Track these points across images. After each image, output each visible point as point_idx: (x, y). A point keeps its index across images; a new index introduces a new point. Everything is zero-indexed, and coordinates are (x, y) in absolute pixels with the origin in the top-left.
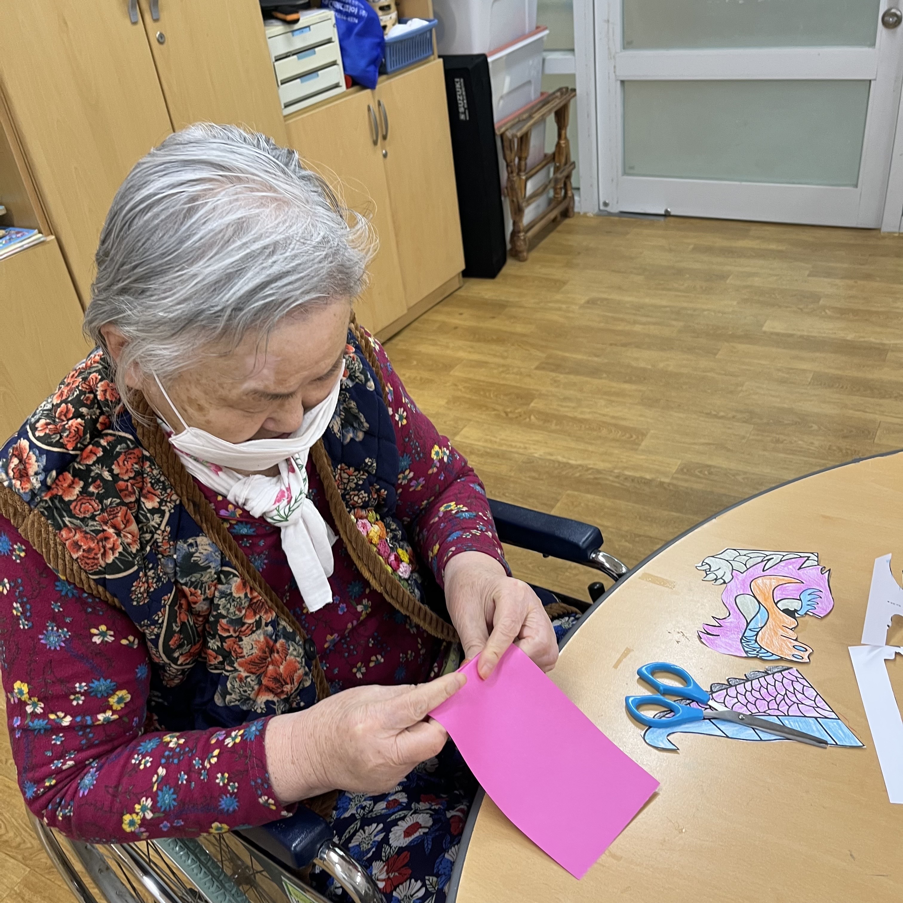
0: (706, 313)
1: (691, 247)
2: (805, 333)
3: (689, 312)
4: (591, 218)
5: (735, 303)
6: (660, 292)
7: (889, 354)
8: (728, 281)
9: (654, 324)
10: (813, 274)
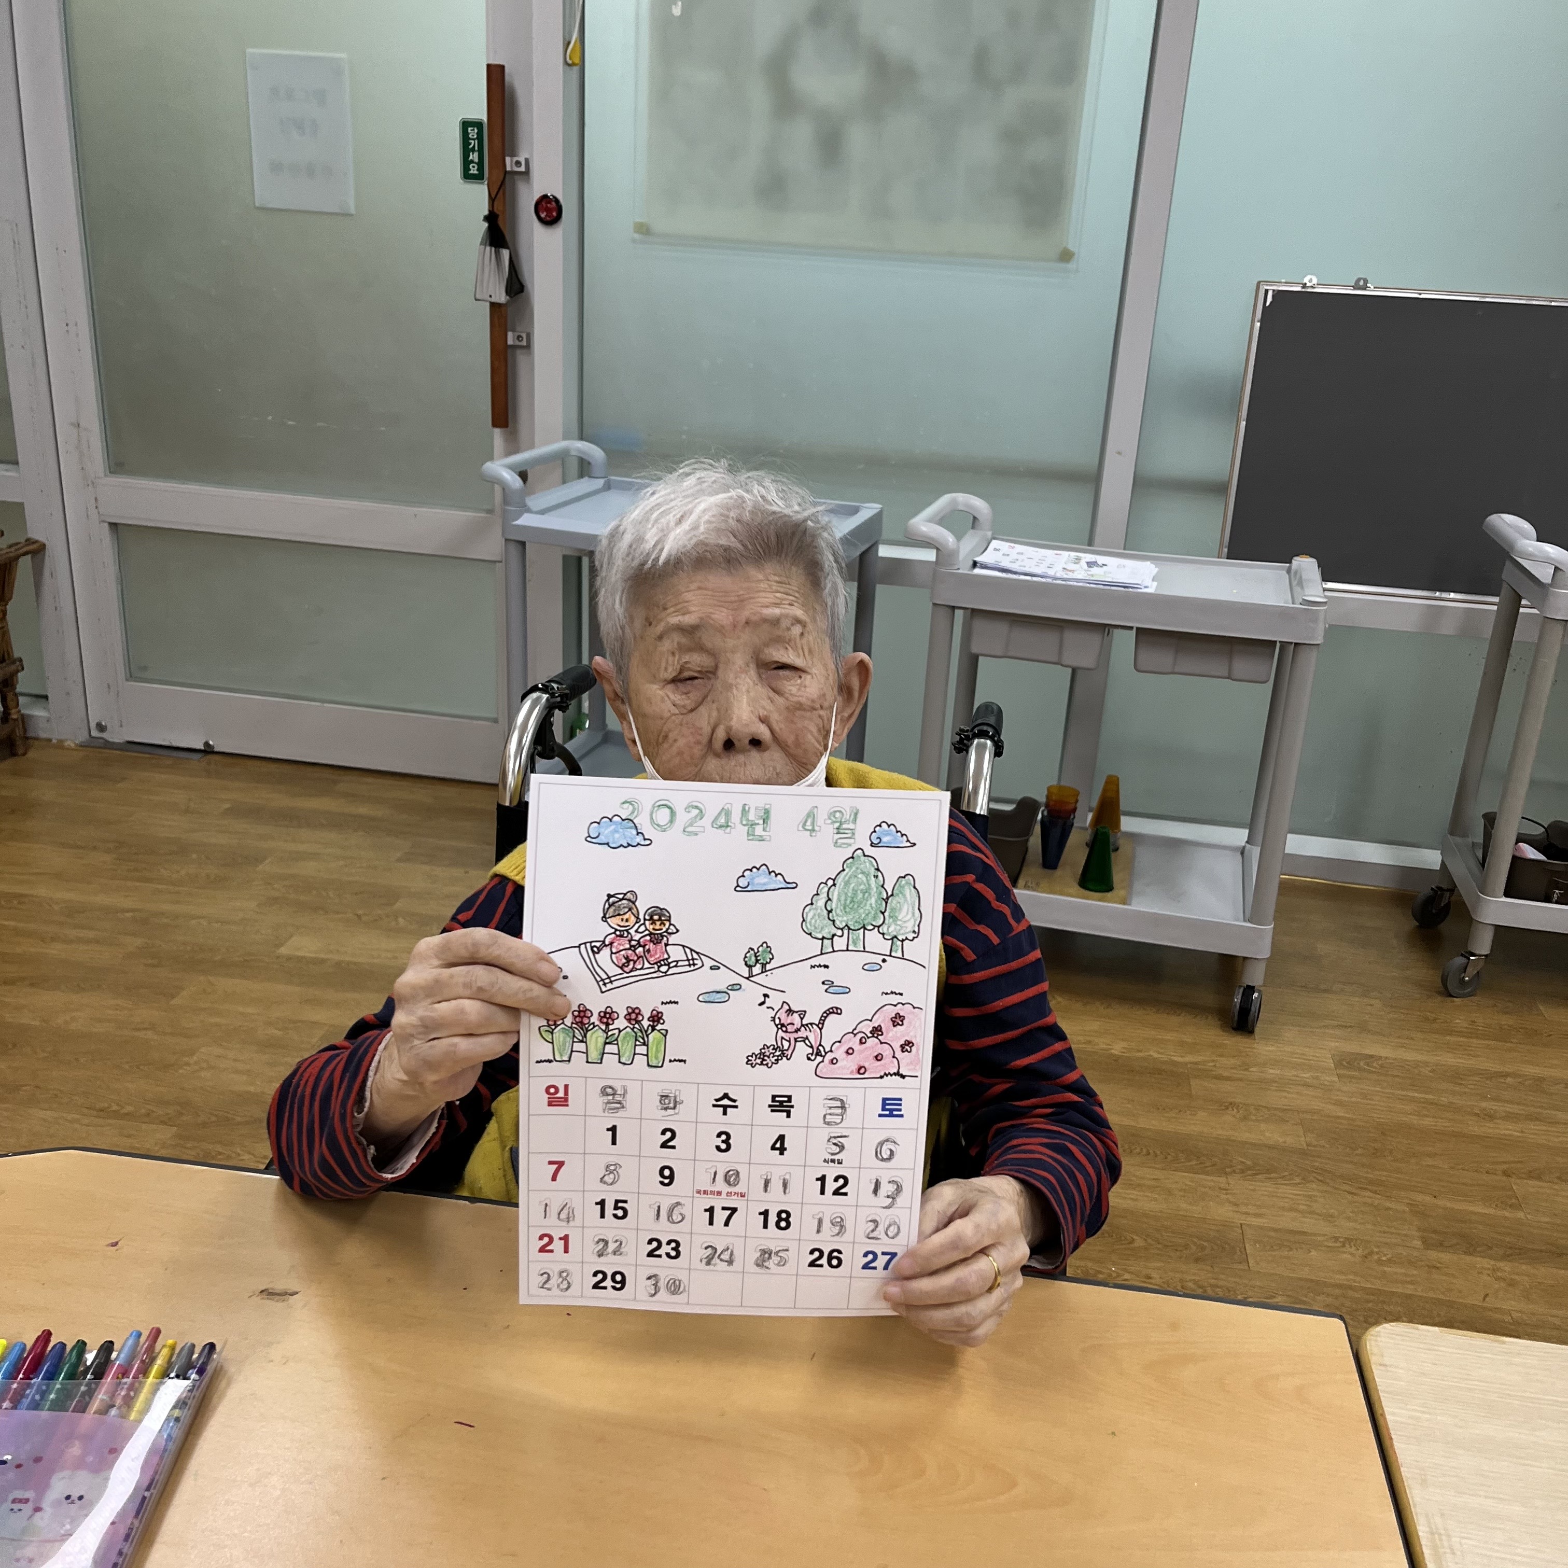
0: (194, 922)
1: (227, 806)
2: (347, 958)
3: (165, 921)
4: (70, 749)
5: (253, 904)
6: (129, 883)
8: (260, 868)
9: (88, 941)
10: (407, 858)
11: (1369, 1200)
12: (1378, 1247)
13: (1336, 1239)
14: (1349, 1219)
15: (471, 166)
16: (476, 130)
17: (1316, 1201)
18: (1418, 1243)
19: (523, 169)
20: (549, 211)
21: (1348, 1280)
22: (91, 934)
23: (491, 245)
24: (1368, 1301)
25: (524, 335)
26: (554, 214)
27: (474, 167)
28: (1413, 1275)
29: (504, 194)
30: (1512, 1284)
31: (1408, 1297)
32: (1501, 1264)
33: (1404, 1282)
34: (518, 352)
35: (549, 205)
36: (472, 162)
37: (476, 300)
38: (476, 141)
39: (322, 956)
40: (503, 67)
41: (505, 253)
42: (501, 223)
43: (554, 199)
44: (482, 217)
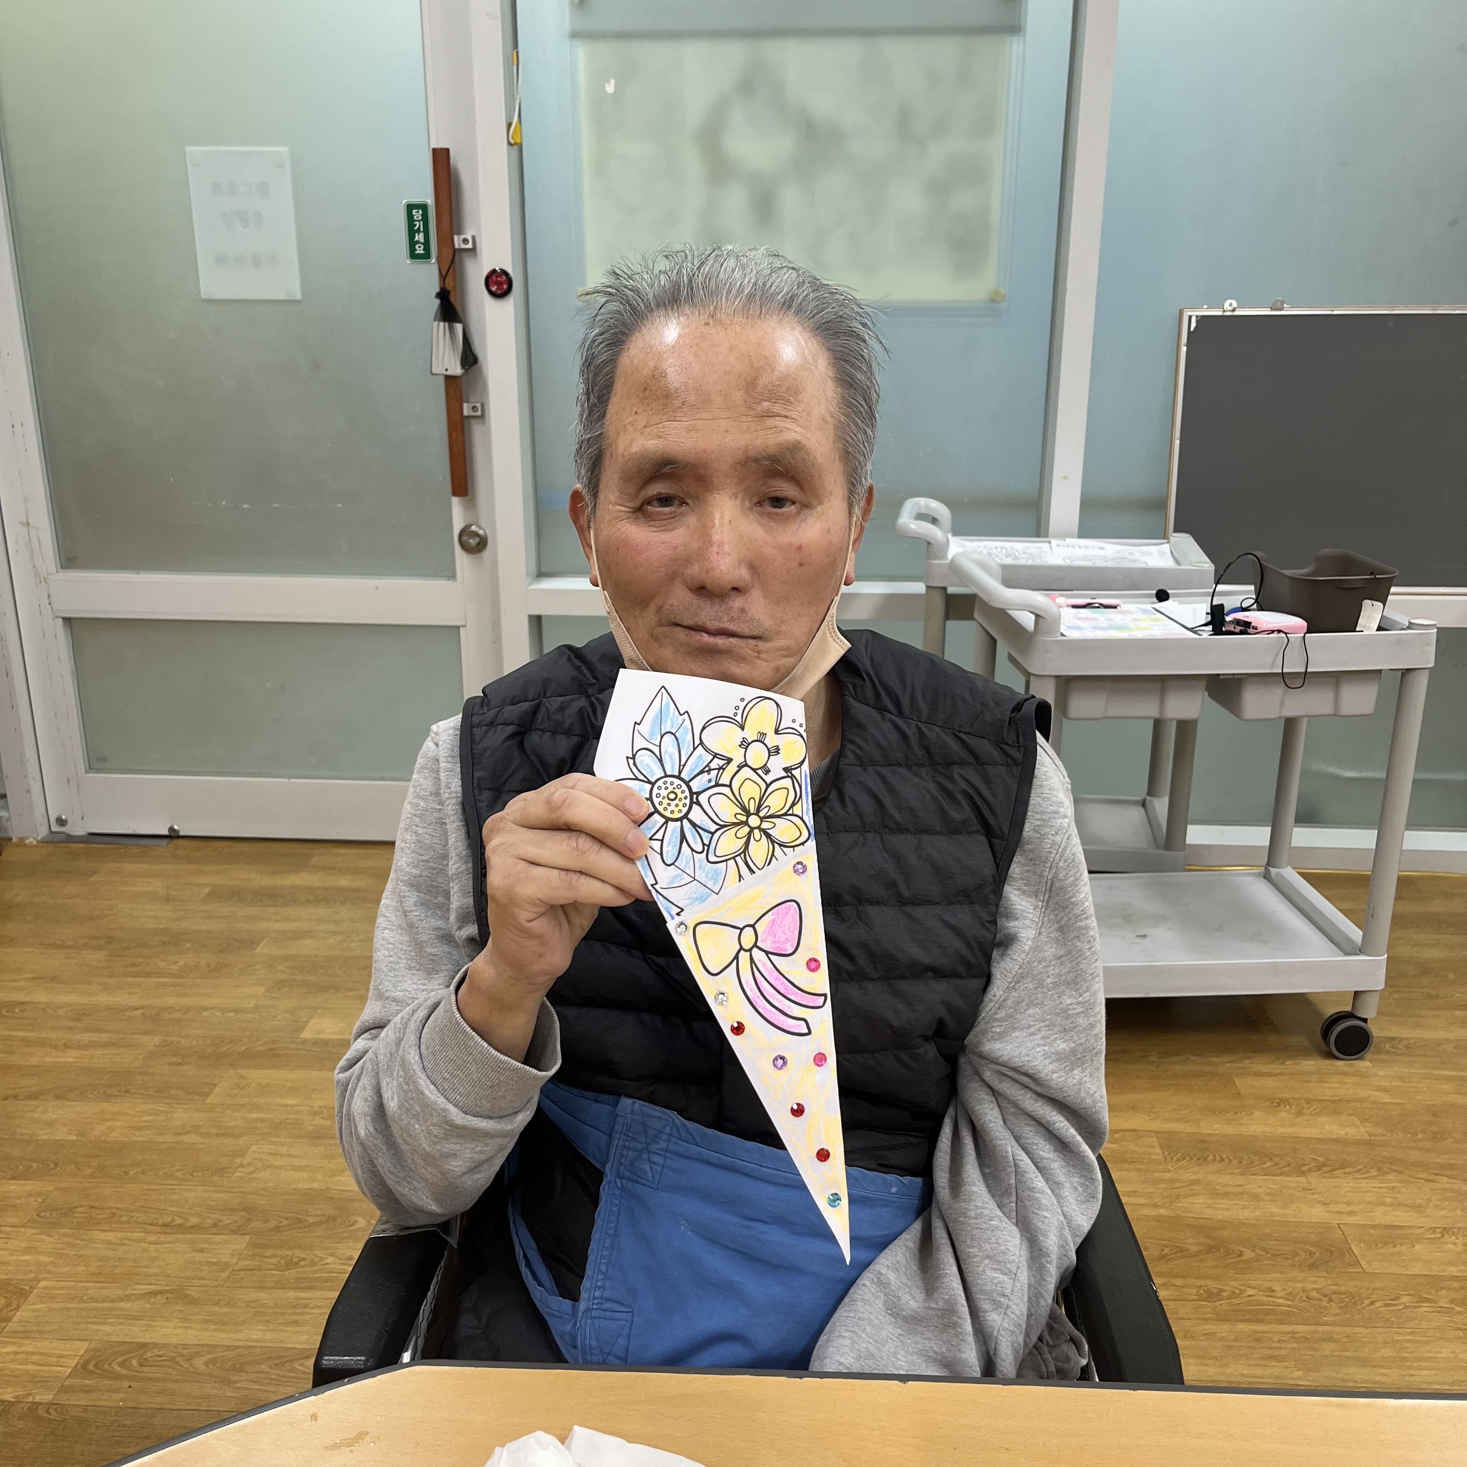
0: (206, 1014)
1: (207, 890)
3: (177, 1015)
4: (34, 846)
5: (263, 989)
6: (130, 980)
8: (258, 951)
9: (104, 1045)
11: (1447, 1186)
13: (1433, 1230)
14: (1436, 1206)
16: (421, 212)
17: (1399, 1192)
19: (470, 246)
20: (499, 284)
21: (1461, 1271)
22: (104, 1037)
23: (444, 319)
25: (479, 405)
26: (505, 287)
27: (419, 247)
29: (454, 271)
34: (473, 421)
35: (499, 279)
36: (418, 242)
38: (421, 223)
40: (448, 150)
41: (459, 327)
42: (452, 299)
43: (504, 272)
44: (434, 294)
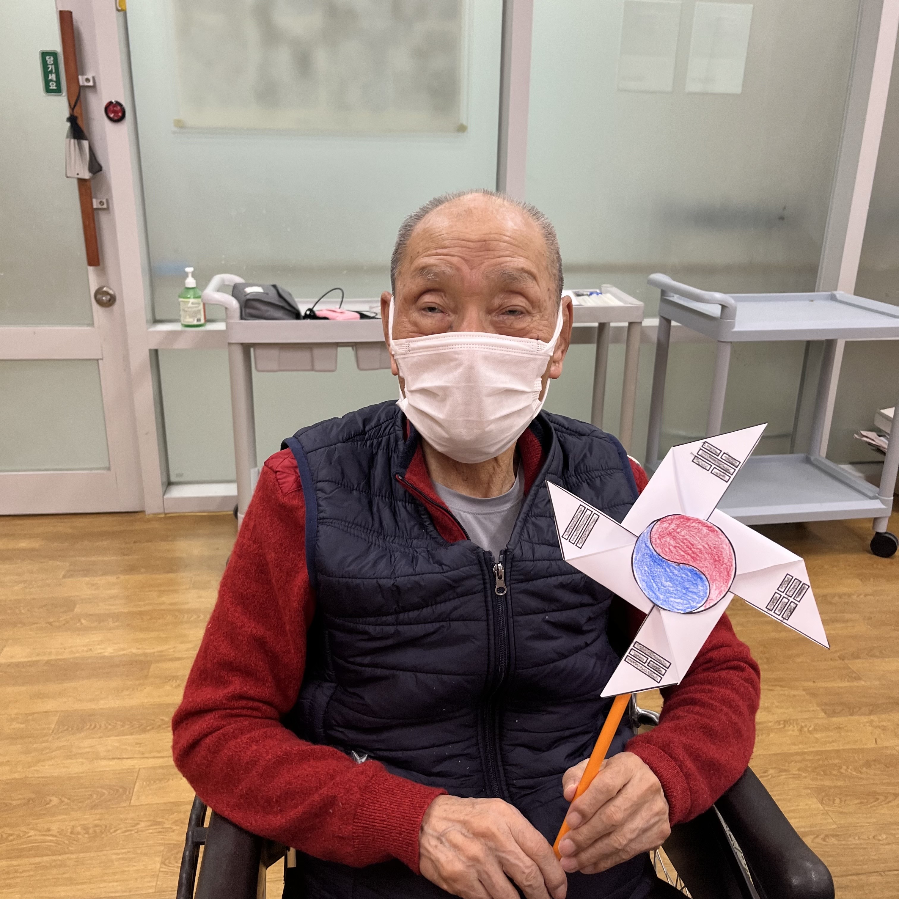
2: (53, 657)
7: (153, 667)
10: (69, 574)
11: (781, 692)
12: (803, 722)
13: (778, 722)
14: (777, 707)
15: (51, 84)
16: (52, 59)
18: (822, 714)
19: (91, 84)
20: (115, 112)
21: (800, 749)
23: (75, 137)
24: (819, 760)
25: (104, 201)
26: (120, 114)
27: (53, 84)
28: (832, 736)
29: (81, 104)
30: (884, 729)
31: (837, 751)
32: (872, 717)
33: (830, 743)
34: (101, 212)
35: (115, 109)
36: (51, 80)
37: (68, 177)
38: (53, 66)
39: (34, 659)
40: (70, 13)
41: (85, 143)
42: (80, 122)
43: (118, 104)
44: (65, 119)
